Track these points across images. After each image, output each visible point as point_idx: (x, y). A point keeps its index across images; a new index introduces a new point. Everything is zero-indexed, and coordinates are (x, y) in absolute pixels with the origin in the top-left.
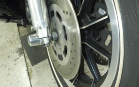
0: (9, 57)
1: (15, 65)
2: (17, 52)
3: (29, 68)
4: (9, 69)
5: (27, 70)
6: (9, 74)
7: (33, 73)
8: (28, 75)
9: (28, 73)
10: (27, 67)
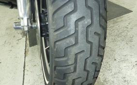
0: (14, 37)
1: (18, 44)
2: (21, 34)
3: (27, 48)
4: (12, 46)
5: (25, 50)
6: (11, 50)
7: (29, 53)
8: (25, 54)
9: (25, 52)
10: (26, 47)
